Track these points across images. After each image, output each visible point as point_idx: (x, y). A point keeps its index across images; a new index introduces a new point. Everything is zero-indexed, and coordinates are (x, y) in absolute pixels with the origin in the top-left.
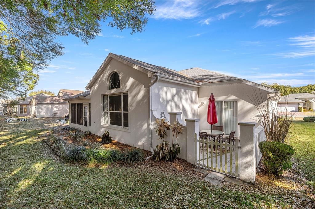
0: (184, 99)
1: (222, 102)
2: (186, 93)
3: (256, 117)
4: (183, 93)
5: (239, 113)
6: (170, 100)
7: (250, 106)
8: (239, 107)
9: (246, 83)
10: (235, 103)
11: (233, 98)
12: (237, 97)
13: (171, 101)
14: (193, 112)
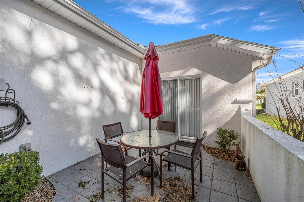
0: (105, 70)
1: (176, 81)
2: (112, 59)
3: (233, 103)
4: (102, 56)
5: (203, 97)
6: (49, 58)
7: (222, 84)
8: (203, 87)
9: (218, 41)
10: (196, 81)
11: (193, 72)
12: (201, 70)
13: (55, 61)
14: (130, 98)
